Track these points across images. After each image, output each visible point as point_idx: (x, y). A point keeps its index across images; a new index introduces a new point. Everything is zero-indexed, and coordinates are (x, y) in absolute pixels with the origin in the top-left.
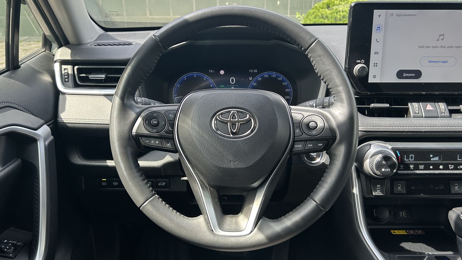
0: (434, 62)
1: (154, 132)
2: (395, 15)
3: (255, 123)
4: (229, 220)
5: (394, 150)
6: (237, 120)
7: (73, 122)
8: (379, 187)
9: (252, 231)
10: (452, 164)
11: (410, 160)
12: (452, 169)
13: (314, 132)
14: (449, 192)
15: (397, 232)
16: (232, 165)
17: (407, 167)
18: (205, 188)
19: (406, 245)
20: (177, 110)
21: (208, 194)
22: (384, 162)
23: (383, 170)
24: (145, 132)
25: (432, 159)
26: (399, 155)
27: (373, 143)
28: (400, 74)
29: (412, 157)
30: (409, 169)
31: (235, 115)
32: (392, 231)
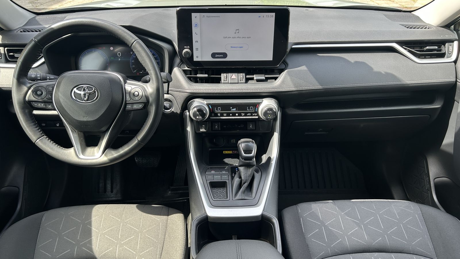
0: (234, 47)
1: (39, 99)
2: (206, 16)
3: (98, 93)
4: (90, 150)
5: (208, 105)
6: (87, 92)
7: (6, 87)
8: (204, 127)
9: (101, 156)
10: (243, 113)
11: (218, 111)
12: (243, 116)
13: (137, 98)
14: (247, 130)
15: (227, 152)
16: (85, 119)
17: (216, 115)
18: (74, 132)
19: (227, 160)
20: (54, 85)
21: (76, 135)
22: (197, 113)
23: (197, 117)
24: (34, 99)
25: (232, 110)
26: (211, 108)
27: (196, 100)
28: (213, 55)
29: (219, 108)
30: (218, 116)
31: (85, 89)
32: (224, 152)
